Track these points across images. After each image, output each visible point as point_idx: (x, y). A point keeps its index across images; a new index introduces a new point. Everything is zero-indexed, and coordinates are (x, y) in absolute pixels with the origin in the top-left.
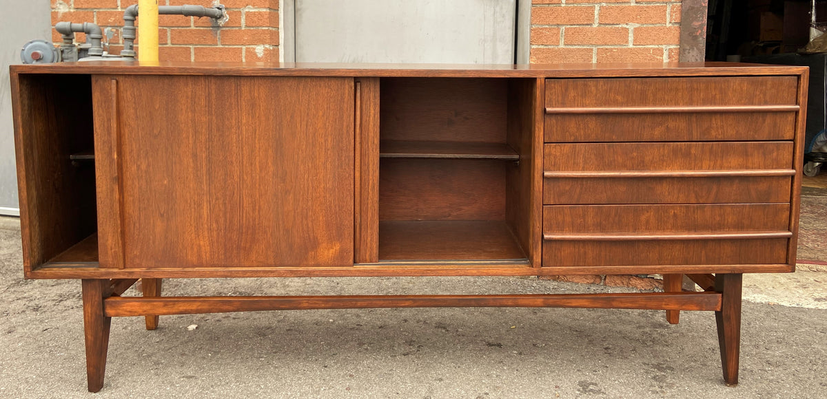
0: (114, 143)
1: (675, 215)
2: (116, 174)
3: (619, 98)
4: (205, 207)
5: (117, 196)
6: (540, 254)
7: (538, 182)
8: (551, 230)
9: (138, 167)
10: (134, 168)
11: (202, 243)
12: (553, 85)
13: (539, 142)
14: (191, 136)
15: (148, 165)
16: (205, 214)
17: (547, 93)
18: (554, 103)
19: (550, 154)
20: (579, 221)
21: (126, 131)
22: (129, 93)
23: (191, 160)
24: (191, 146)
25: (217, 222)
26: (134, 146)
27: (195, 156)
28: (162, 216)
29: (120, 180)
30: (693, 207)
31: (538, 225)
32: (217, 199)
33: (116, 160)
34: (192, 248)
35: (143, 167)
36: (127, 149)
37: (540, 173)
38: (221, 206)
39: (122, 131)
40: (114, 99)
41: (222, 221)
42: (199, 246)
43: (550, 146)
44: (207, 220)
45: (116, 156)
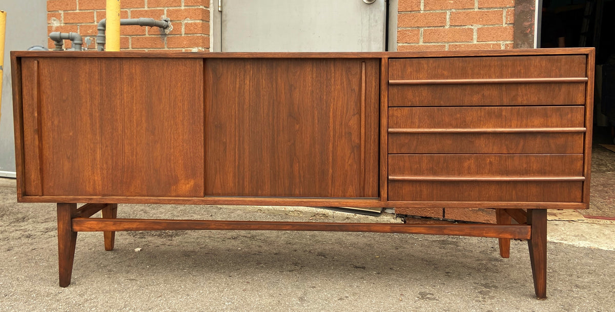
0: (35, 105)
1: (491, 163)
2: (37, 127)
3: (445, 73)
4: (98, 152)
5: (37, 143)
6: (386, 191)
7: (384, 136)
8: (394, 173)
9: (53, 123)
10: (49, 124)
11: (96, 178)
12: (394, 63)
13: (384, 106)
14: (88, 100)
15: (59, 122)
16: (98, 156)
17: (390, 69)
18: (395, 77)
19: (393, 115)
20: (416, 166)
21: (44, 97)
22: (46, 70)
23: (89, 118)
24: (88, 108)
25: (107, 163)
26: (49, 107)
27: (91, 115)
28: (68, 158)
29: (39, 132)
30: (505, 156)
31: (384, 169)
32: (107, 146)
33: (36, 118)
34: (89, 182)
35: (56, 122)
36: (44, 110)
37: (386, 129)
38: (109, 151)
39: (42, 98)
40: (36, 74)
41: (110, 162)
42: (94, 180)
43: (393, 110)
44: (100, 162)
45: (36, 115)
